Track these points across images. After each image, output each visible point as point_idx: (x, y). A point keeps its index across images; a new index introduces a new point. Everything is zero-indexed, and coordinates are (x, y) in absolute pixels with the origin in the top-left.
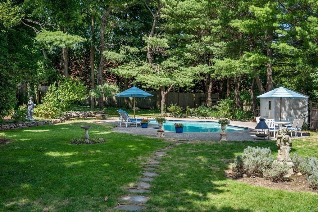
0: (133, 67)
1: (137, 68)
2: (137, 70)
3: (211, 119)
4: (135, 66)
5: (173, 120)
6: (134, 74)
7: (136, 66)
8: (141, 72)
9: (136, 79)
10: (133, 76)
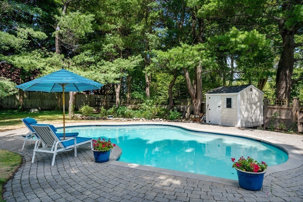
0: (37, 58)
1: (43, 60)
2: (44, 62)
3: (141, 120)
4: (39, 57)
5: (101, 126)
6: (40, 65)
7: (41, 57)
8: (49, 64)
9: (42, 72)
10: (38, 67)
